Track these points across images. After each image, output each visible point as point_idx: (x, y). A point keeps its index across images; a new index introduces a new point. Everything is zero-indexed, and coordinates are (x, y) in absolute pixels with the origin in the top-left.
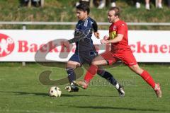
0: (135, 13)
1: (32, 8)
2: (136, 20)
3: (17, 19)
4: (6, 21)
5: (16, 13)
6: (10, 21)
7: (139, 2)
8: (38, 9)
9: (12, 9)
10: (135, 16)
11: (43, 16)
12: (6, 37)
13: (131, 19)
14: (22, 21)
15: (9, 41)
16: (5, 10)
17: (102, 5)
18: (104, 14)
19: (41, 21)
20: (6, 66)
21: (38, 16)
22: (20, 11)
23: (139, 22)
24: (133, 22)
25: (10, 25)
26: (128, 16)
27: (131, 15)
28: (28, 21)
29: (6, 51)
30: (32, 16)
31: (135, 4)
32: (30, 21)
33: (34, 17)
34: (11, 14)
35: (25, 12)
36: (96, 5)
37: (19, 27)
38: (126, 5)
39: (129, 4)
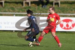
25: (73, 15)
29: (71, 27)
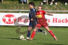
0: (64, 7)
1: (24, 4)
2: (65, 10)
3: (18, 9)
4: (13, 9)
5: (17, 6)
6: (15, 9)
7: (66, 2)
8: (26, 5)
9: (15, 5)
10: (65, 8)
11: (28, 8)
12: (13, 16)
13: (63, 9)
14: (20, 9)
15: (14, 18)
16: (13, 5)
17: (52, 4)
18: (53, 7)
19: (27, 10)
20: (13, 27)
21: (26, 8)
22: (19, 6)
23: (66, 10)
24: (64, 10)
26: (62, 8)
27: (63, 8)
28: (22, 9)
30: (23, 8)
31: (65, 3)
32: (23, 10)
33: (24, 8)
34: (15, 7)
35: (21, 6)
36: (49, 3)
37: (18, 12)
38: (61, 4)
39: (62, 3)
